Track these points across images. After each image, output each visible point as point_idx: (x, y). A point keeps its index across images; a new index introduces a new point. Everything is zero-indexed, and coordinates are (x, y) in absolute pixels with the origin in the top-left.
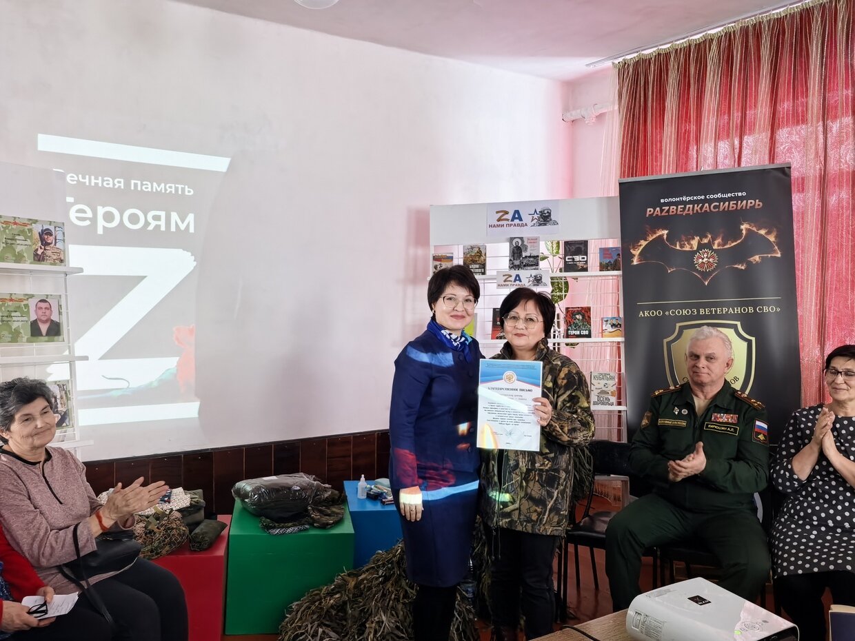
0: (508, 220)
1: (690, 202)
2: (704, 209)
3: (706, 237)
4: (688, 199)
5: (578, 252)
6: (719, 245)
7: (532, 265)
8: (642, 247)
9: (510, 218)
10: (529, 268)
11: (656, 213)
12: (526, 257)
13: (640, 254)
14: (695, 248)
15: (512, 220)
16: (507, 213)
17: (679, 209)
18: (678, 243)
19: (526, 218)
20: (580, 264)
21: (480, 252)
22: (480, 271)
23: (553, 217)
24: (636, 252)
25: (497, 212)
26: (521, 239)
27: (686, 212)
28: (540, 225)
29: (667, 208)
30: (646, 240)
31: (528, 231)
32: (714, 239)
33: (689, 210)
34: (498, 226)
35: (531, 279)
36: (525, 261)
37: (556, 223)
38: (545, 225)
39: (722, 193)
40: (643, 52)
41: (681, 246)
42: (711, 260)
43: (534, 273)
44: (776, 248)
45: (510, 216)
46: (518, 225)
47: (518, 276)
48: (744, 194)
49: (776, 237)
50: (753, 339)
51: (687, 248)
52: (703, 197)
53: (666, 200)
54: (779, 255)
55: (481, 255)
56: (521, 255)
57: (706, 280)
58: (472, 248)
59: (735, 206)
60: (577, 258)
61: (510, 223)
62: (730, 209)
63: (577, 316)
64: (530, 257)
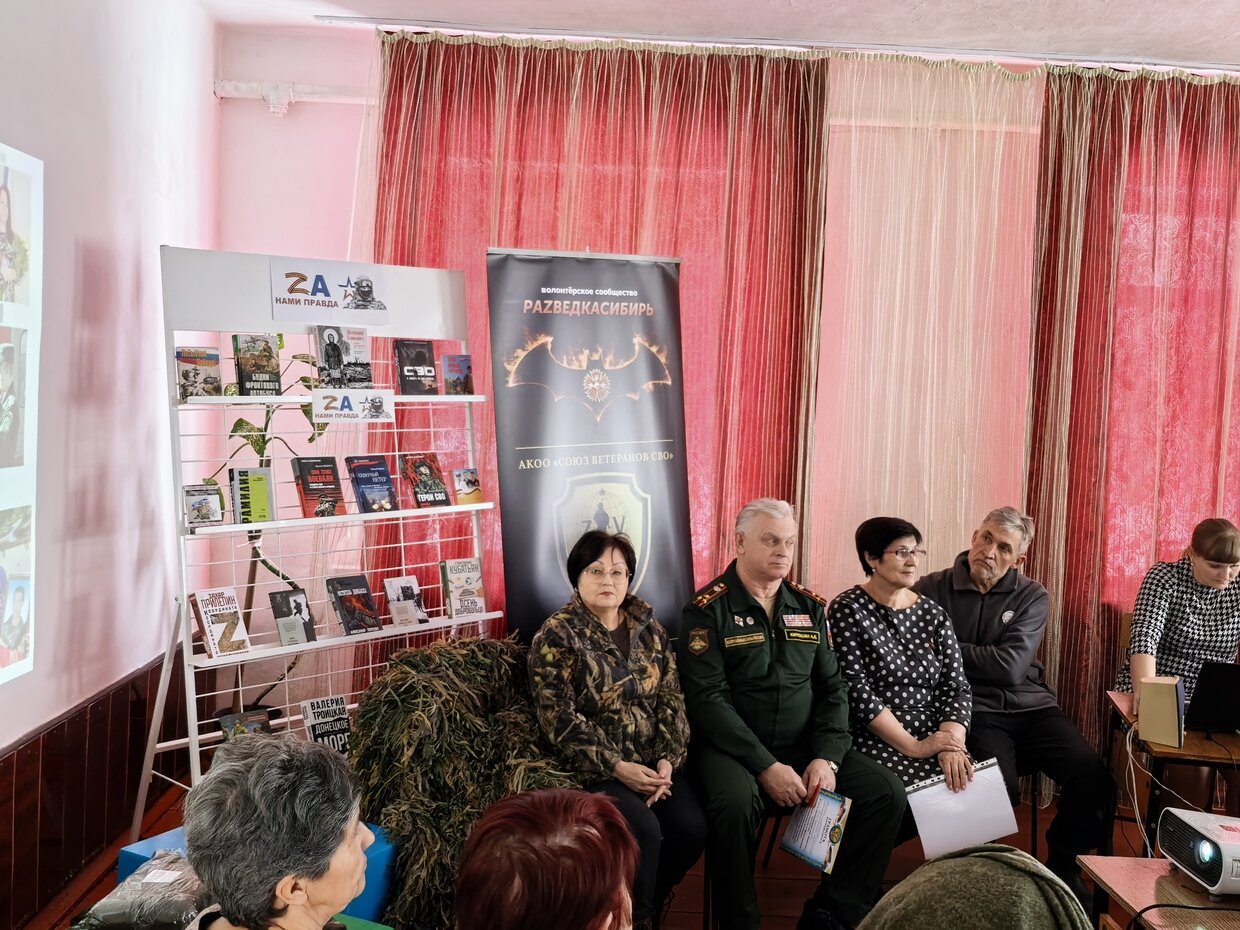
0: (304, 291)
1: (577, 297)
2: (593, 310)
3: (597, 351)
4: (575, 292)
5: (420, 360)
6: (611, 365)
7: (361, 380)
8: (519, 361)
9: (310, 289)
10: (357, 385)
11: (535, 309)
13: (517, 371)
14: (584, 367)
15: (314, 294)
16: (303, 278)
17: (565, 307)
18: (565, 358)
19: (336, 294)
20: (427, 382)
21: (268, 349)
22: (271, 385)
23: (376, 294)
24: (512, 368)
25: (288, 275)
27: (572, 312)
28: (357, 307)
29: (549, 302)
30: (524, 350)
32: (605, 355)
33: (575, 310)
34: (291, 301)
35: (368, 406)
36: (349, 372)
37: (382, 307)
39: (613, 289)
41: (569, 363)
42: (603, 385)
44: (667, 372)
45: (308, 285)
46: (324, 303)
47: (346, 399)
48: (635, 293)
49: (666, 358)
51: (575, 367)
52: (591, 292)
53: (549, 291)
54: (669, 383)
55: (270, 357)
56: (340, 361)
57: (598, 414)
58: (254, 340)
59: (626, 309)
60: (422, 370)
61: (310, 297)
62: (622, 313)
63: (422, 470)
64: (356, 364)
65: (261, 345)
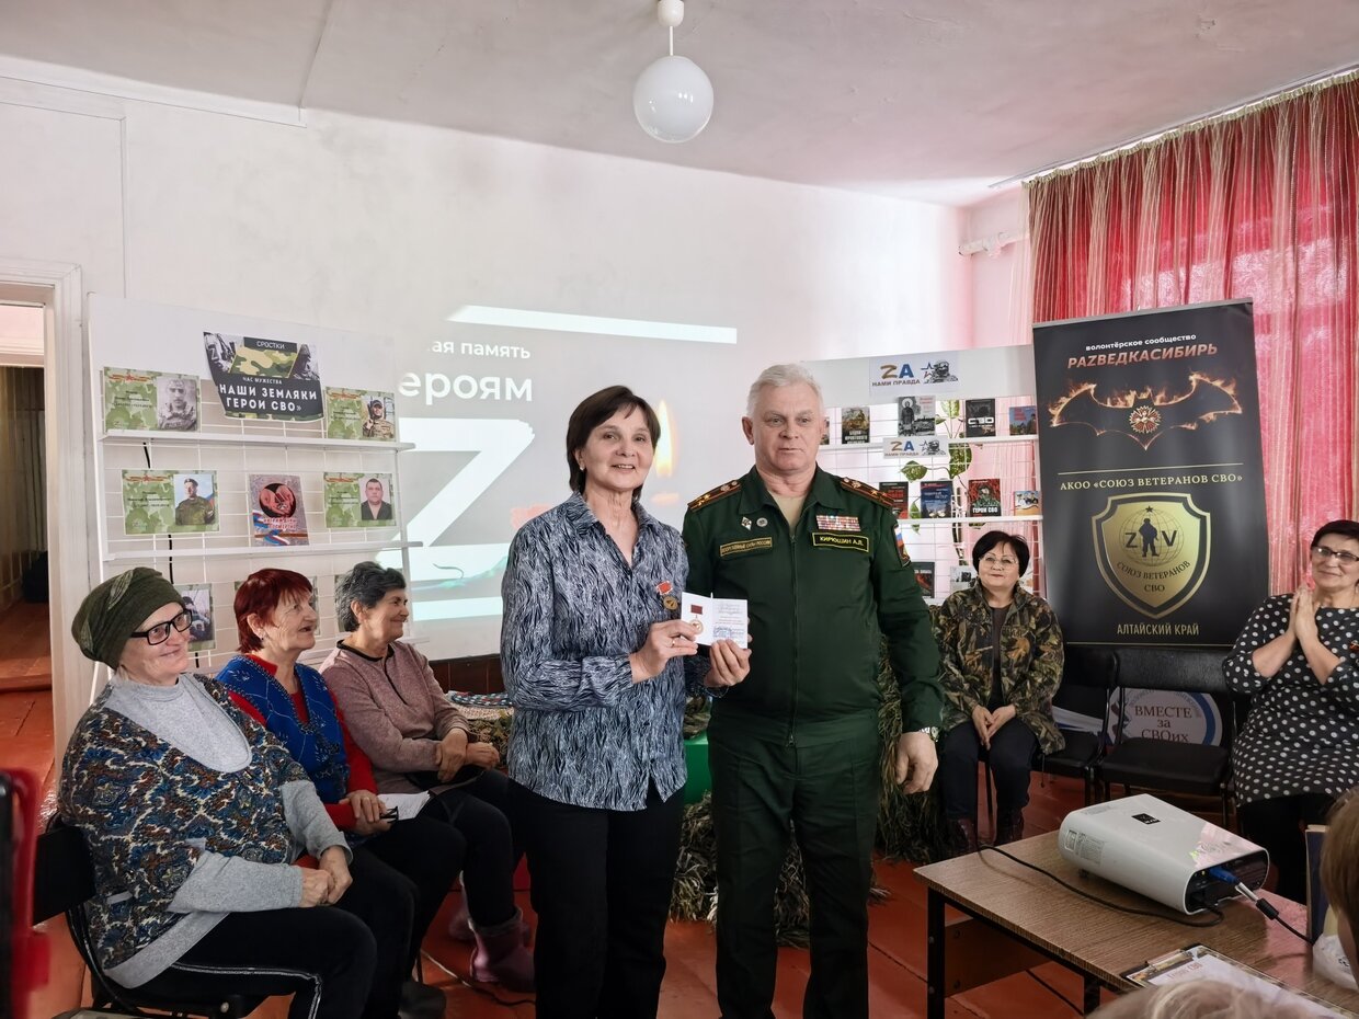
0: (895, 376)
1: (1124, 349)
2: (1142, 357)
3: (1146, 391)
4: (1122, 345)
5: (983, 413)
6: (1162, 401)
7: (926, 430)
8: (1063, 406)
9: (898, 374)
10: (923, 433)
11: (1080, 363)
12: (919, 420)
13: (1061, 414)
14: (1131, 405)
15: (901, 376)
16: (894, 368)
17: (1110, 358)
18: (1109, 400)
19: (918, 374)
20: (986, 428)
21: (862, 415)
22: (862, 437)
23: (951, 372)
24: (1056, 412)
25: (882, 368)
26: (913, 398)
27: (1119, 361)
28: (935, 381)
29: (1094, 357)
30: (1067, 397)
31: (920, 389)
32: (1155, 394)
33: (1122, 359)
34: (884, 384)
35: (926, 447)
36: (918, 426)
37: (955, 379)
38: (942, 381)
39: (1166, 337)
40: (1061, 168)
41: (1113, 404)
42: (1152, 419)
43: (929, 439)
44: (1236, 402)
45: (898, 372)
46: (909, 382)
47: (909, 443)
48: (1194, 337)
49: (1235, 390)
50: (1208, 515)
51: (1121, 405)
52: (1140, 343)
53: (1093, 348)
54: (1239, 411)
55: (863, 420)
56: (912, 418)
57: (1145, 443)
58: (853, 411)
59: (1182, 352)
60: (982, 420)
61: (898, 379)
62: (1176, 356)
63: (984, 491)
64: (924, 420)
65: (858, 413)
